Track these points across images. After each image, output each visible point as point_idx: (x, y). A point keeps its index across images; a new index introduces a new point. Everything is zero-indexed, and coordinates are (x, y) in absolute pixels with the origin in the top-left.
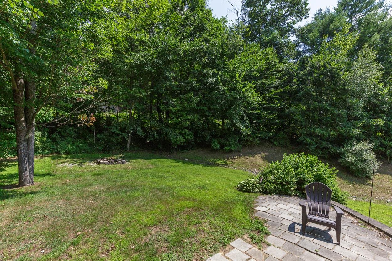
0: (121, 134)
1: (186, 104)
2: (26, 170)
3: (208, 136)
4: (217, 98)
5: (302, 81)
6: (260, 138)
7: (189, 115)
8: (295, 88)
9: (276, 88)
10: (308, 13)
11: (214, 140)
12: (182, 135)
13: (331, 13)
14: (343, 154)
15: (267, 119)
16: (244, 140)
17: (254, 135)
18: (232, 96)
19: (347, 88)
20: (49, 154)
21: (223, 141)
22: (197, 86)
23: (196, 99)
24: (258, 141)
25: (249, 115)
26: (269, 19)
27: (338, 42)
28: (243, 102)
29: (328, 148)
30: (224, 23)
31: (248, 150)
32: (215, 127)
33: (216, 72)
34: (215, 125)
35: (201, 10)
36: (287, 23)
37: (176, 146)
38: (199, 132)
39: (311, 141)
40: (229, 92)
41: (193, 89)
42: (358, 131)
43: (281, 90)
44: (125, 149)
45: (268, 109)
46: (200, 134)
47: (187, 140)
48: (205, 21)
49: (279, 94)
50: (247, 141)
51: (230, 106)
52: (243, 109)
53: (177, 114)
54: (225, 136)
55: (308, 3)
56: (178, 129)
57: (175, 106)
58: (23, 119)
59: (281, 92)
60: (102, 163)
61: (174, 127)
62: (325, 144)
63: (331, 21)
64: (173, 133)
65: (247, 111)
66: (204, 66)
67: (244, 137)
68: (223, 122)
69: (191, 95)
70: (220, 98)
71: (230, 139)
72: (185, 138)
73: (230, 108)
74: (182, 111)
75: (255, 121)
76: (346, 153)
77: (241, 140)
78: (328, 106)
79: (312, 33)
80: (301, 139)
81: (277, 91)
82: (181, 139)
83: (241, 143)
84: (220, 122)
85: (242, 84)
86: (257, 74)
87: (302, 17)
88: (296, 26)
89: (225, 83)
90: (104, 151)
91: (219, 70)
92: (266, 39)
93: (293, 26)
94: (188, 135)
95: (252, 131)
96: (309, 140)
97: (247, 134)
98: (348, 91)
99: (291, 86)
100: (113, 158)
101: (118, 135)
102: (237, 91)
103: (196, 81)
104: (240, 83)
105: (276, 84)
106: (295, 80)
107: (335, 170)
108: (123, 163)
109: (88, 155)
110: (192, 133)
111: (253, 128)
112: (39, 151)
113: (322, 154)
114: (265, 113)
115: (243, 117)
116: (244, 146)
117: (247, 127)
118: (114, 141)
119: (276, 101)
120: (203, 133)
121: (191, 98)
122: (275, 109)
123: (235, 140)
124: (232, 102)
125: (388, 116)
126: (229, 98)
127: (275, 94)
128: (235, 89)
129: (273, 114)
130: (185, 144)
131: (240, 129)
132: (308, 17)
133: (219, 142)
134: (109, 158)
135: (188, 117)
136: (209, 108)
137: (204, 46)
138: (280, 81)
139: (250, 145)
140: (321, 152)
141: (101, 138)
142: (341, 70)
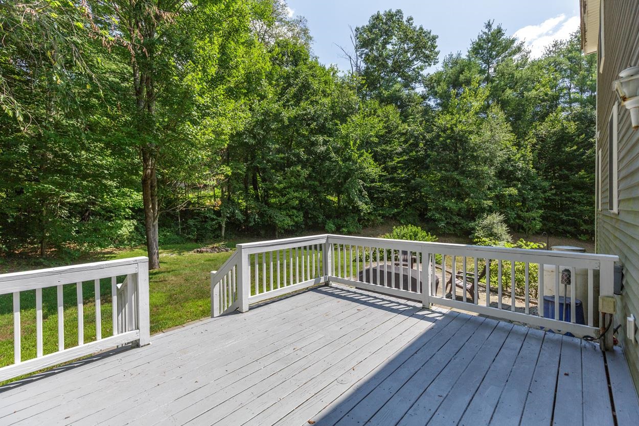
0: (217, 219)
1: (293, 179)
2: (155, 254)
3: (322, 217)
4: (329, 171)
5: (430, 144)
6: (383, 216)
7: (297, 191)
8: (422, 154)
9: (400, 154)
10: (437, 58)
11: (328, 221)
12: (290, 216)
13: (463, 59)
14: (474, 229)
15: (390, 193)
16: (365, 219)
17: (376, 212)
18: (347, 168)
19: (475, 154)
20: (136, 246)
21: (339, 222)
22: (304, 156)
23: (305, 173)
24: (382, 220)
25: (369, 189)
26: (390, 63)
27: (468, 98)
28: (361, 173)
29: (460, 224)
30: (334, 74)
31: (370, 231)
32: (329, 205)
33: (327, 139)
34: (328, 203)
35: (305, 64)
36: (414, 70)
37: (283, 231)
38: (310, 212)
39: (441, 216)
40: (343, 163)
41: (300, 161)
42: (490, 203)
43: (405, 158)
44: (220, 238)
45: (392, 180)
46: (311, 214)
47: (296, 223)
48: (310, 79)
49: (404, 162)
50: (368, 220)
51: (346, 179)
52: (361, 182)
53: (282, 193)
54: (342, 215)
55: (436, 45)
56: (284, 209)
57: (280, 183)
58: (151, 206)
59: (405, 160)
60: (205, 251)
61: (280, 207)
62: (456, 219)
63: (461, 71)
64: (278, 214)
65: (366, 184)
66: (313, 132)
67: (364, 216)
68: (338, 198)
69: (299, 168)
70: (332, 170)
71: (348, 218)
72: (294, 221)
73: (345, 182)
74: (289, 187)
75: (376, 196)
76: (476, 227)
77: (361, 220)
78: (457, 175)
79: (439, 86)
80: (429, 214)
81: (400, 159)
82: (288, 222)
83: (361, 223)
84: (334, 199)
85: (357, 154)
86: (376, 140)
87: (431, 62)
88: (424, 73)
89: (337, 151)
90: (196, 241)
91: (330, 135)
92: (386, 93)
93: (421, 73)
94: (296, 217)
95: (373, 207)
96: (437, 216)
97: (367, 211)
98: (477, 157)
99: (417, 152)
100: (215, 245)
101: (213, 220)
102: (353, 161)
103: (303, 151)
104: (355, 153)
105: (400, 150)
106: (421, 145)
107: (436, 238)
108: (227, 251)
109: (179, 245)
110: (301, 214)
111: (374, 204)
112: (126, 242)
113: (454, 231)
114: (387, 186)
115: (361, 191)
116: (365, 227)
117: (366, 203)
118: (209, 227)
119: (400, 171)
120: (314, 213)
121: (298, 171)
122: (401, 181)
123: (354, 220)
124: (348, 175)
125: (523, 183)
126: (343, 170)
127: (398, 162)
128: (349, 159)
129: (397, 186)
130: (294, 228)
131: (358, 207)
132: (437, 62)
133: (334, 224)
134: (211, 246)
135: (296, 194)
136: (320, 182)
137: (311, 110)
138: (404, 146)
139: (373, 226)
140: (452, 228)
141: (193, 225)
142: (471, 133)
